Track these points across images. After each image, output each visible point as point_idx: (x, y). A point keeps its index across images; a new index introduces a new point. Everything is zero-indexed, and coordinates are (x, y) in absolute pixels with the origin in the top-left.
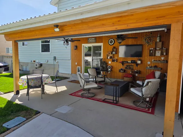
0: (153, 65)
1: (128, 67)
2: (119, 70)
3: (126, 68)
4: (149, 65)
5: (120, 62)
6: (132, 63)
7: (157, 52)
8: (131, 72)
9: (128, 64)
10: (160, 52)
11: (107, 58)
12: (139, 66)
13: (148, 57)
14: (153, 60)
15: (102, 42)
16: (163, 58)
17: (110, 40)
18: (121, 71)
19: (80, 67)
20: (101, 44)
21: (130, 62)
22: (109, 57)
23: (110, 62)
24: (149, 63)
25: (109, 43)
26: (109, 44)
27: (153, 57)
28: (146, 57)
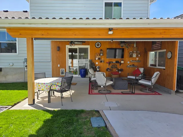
0: (131, 64)
1: (114, 66)
2: (107, 69)
3: (112, 67)
4: (128, 64)
5: (107, 63)
6: (116, 62)
7: (134, 54)
8: (117, 70)
9: (113, 64)
10: (135, 54)
11: (95, 59)
12: (121, 65)
13: (128, 58)
14: (131, 60)
15: (88, 45)
16: (137, 59)
17: (97, 43)
18: (108, 70)
19: (64, 69)
20: (88, 47)
21: (115, 62)
22: (97, 59)
23: (97, 63)
24: (129, 62)
25: (96, 45)
26: (96, 47)
27: (131, 58)
28: (126, 58)
